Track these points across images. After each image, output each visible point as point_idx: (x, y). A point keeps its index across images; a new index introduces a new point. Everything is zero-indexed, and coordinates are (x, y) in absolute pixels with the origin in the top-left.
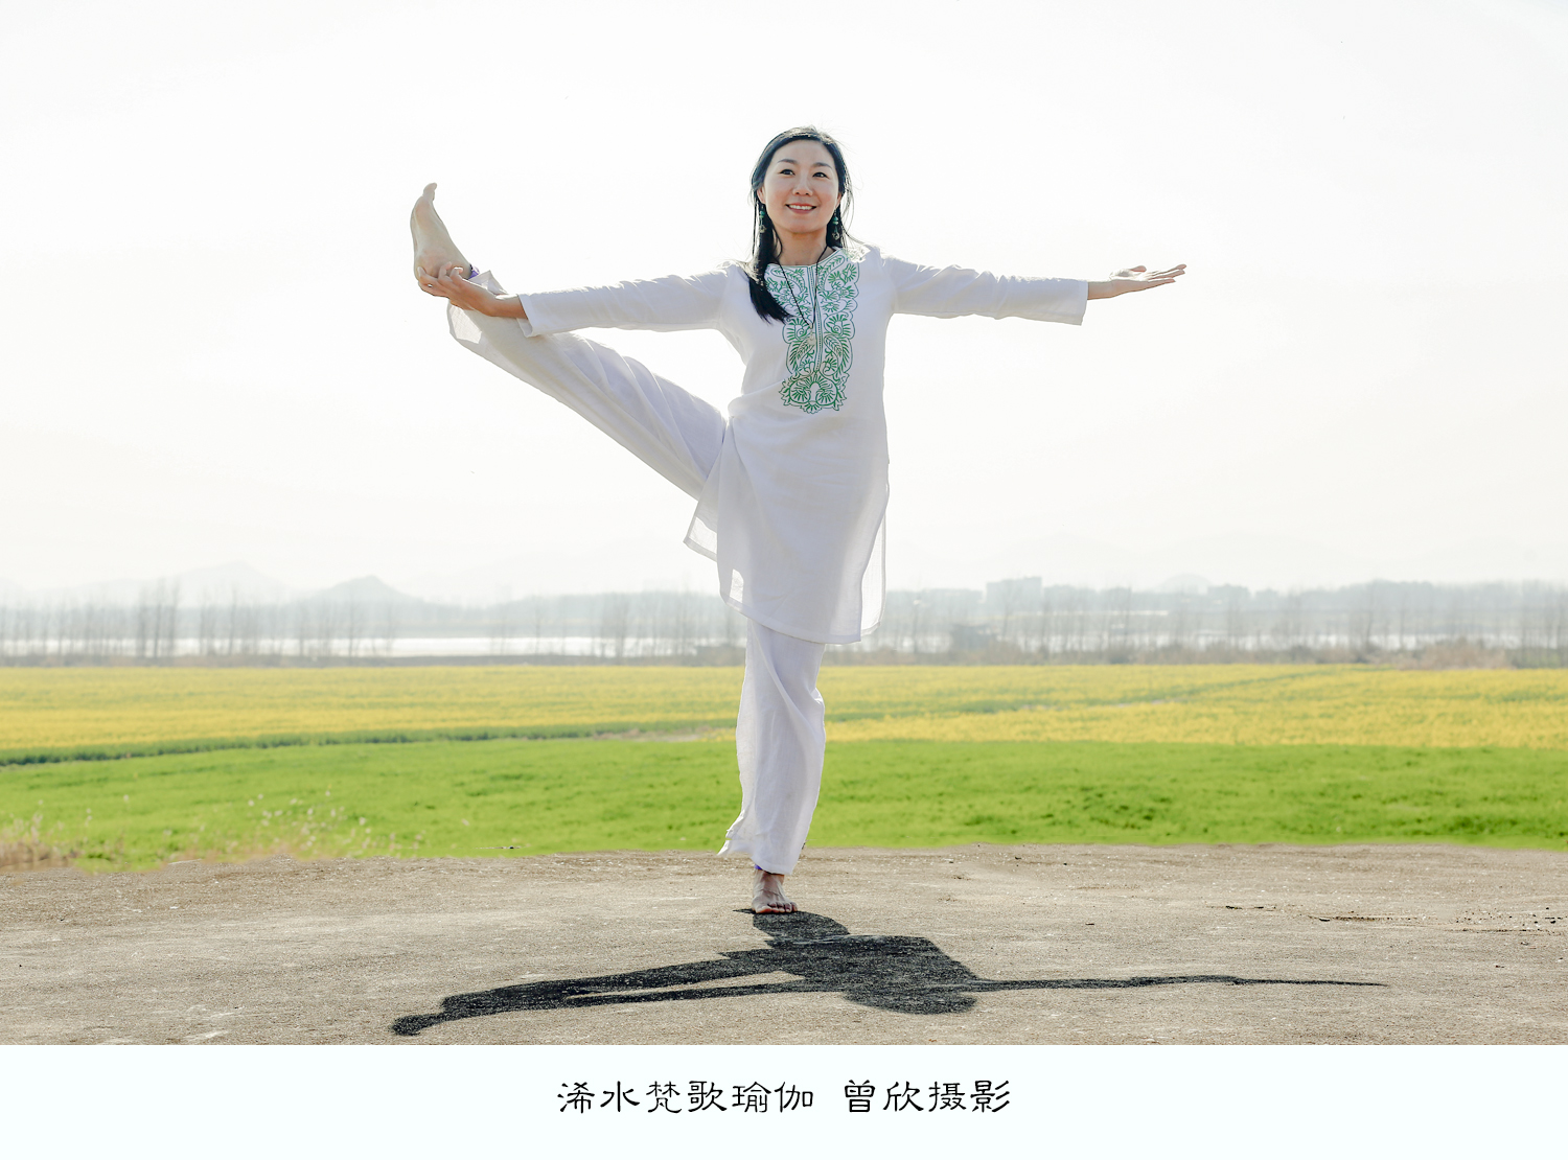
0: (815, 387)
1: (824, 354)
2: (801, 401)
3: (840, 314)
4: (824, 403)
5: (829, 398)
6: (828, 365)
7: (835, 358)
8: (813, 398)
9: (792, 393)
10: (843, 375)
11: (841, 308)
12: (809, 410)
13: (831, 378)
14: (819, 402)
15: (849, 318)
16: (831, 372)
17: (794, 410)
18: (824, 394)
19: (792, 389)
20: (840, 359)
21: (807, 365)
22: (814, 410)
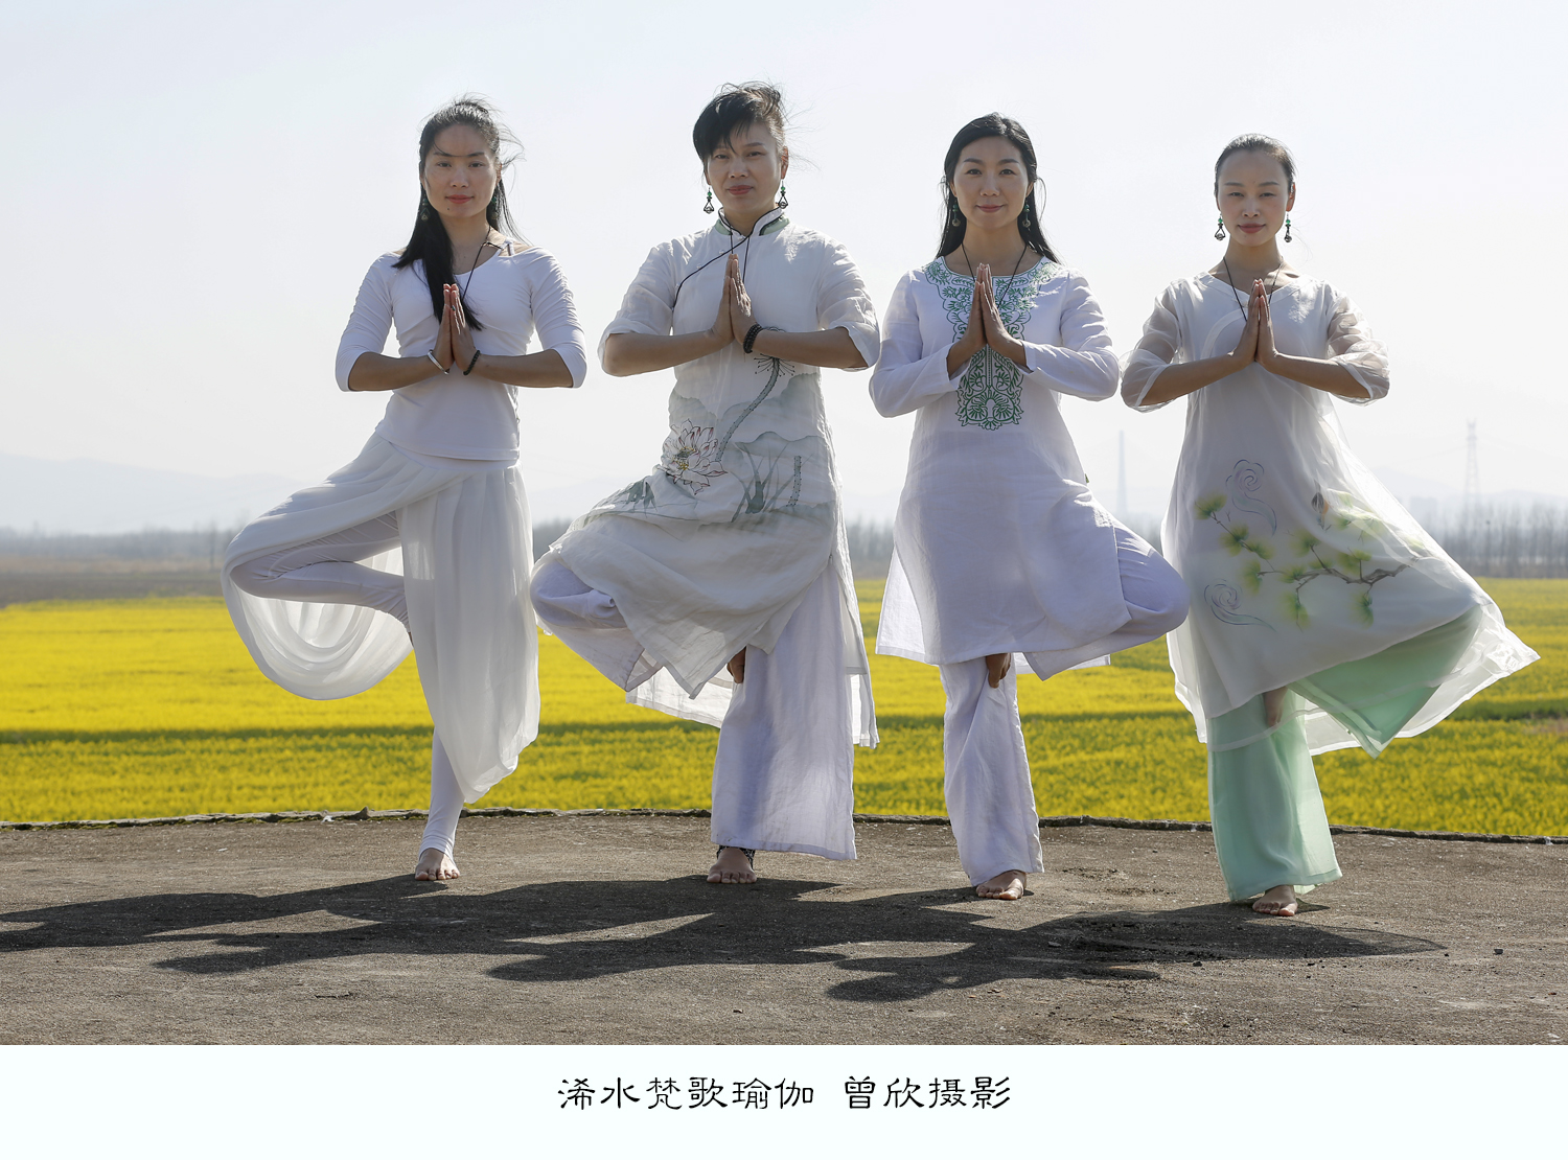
0: (991, 404)
1: (994, 369)
2: (978, 418)
3: (1011, 326)
4: (1002, 418)
5: (1007, 413)
6: (1000, 380)
7: (1006, 373)
8: (990, 415)
9: (968, 412)
10: (1017, 389)
11: (1013, 320)
12: (988, 427)
13: (1005, 392)
14: (997, 418)
15: (1019, 331)
16: (1005, 387)
17: (973, 429)
18: (1001, 410)
19: (968, 408)
20: (1012, 373)
21: (979, 380)
22: (993, 427)
